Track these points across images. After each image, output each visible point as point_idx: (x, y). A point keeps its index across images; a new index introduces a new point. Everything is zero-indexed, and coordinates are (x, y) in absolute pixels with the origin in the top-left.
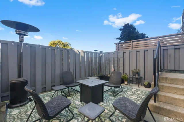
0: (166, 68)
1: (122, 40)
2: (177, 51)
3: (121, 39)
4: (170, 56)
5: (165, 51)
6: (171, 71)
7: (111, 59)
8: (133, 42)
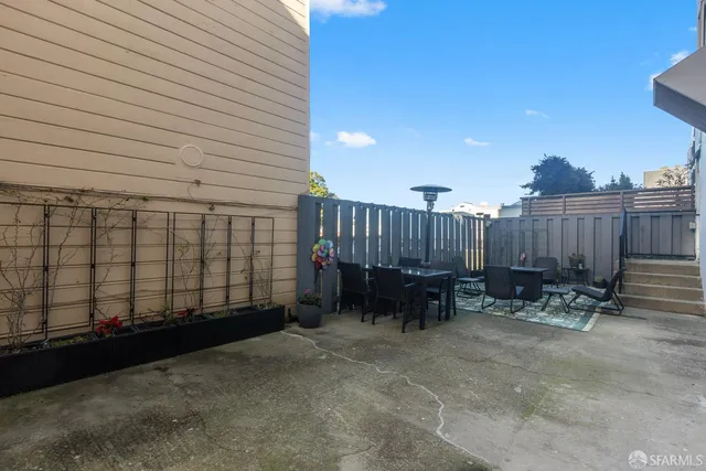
0: (635, 251)
1: (535, 190)
2: (655, 221)
3: (534, 186)
4: (643, 230)
5: (635, 221)
6: (644, 256)
7: (517, 234)
8: (566, 197)
